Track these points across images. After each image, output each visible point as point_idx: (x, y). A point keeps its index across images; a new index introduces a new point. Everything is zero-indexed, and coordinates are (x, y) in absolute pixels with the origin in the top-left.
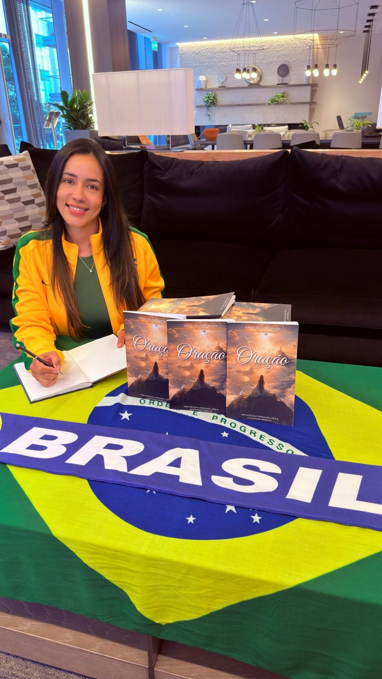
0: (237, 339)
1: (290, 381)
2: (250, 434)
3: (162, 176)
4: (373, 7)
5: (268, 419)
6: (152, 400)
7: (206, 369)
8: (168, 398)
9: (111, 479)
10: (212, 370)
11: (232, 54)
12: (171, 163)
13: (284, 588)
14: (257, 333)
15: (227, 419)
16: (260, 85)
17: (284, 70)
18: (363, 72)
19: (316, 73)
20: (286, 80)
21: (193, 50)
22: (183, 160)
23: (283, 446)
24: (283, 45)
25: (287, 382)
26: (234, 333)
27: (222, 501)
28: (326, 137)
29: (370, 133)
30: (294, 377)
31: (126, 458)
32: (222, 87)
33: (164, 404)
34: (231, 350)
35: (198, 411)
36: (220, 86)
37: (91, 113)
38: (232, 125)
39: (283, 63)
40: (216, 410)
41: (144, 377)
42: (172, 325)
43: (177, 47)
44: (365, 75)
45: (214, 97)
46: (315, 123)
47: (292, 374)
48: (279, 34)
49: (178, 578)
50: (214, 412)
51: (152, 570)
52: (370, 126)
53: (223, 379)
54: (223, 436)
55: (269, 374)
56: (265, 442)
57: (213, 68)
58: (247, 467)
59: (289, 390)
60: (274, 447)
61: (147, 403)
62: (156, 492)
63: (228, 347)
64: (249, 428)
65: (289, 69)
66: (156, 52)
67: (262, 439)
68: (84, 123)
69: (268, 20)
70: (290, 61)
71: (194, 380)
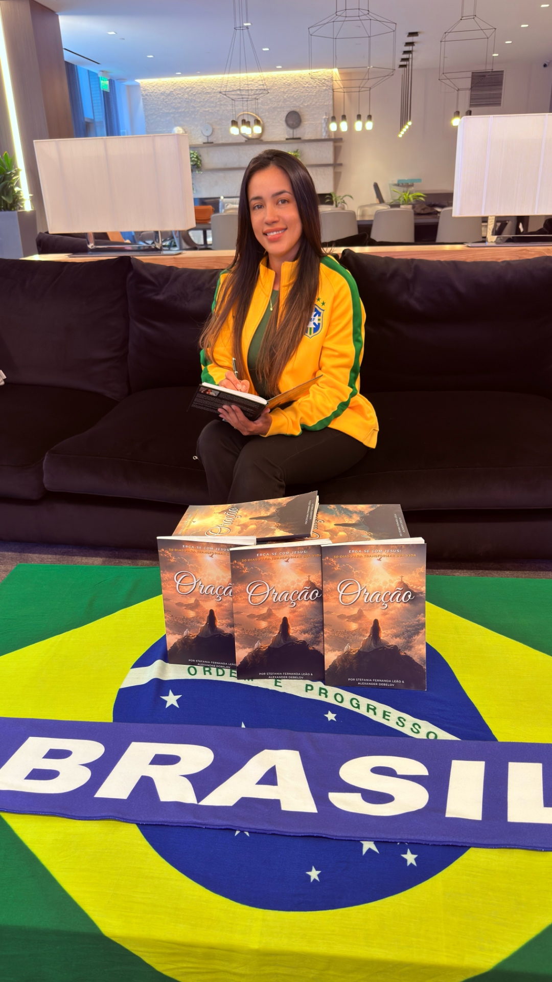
0: (337, 569)
1: (418, 625)
2: (368, 711)
3: (157, 294)
4: (412, 34)
5: (389, 683)
6: (207, 667)
7: (291, 616)
8: (235, 662)
9: (175, 819)
10: (301, 616)
11: (219, 95)
12: (168, 274)
13: (477, 974)
14: (365, 559)
15: (328, 688)
16: (262, 140)
17: (294, 119)
18: (403, 123)
19: (344, 126)
20: (298, 133)
21: (162, 90)
22: (185, 270)
23: (420, 727)
24: (290, 85)
25: (414, 626)
26: (332, 560)
27: (353, 835)
28: (363, 215)
29: (423, 209)
30: (423, 618)
31: (189, 777)
32: (208, 143)
33: (227, 671)
34: (328, 586)
35: (280, 679)
36: (206, 141)
37: (18, 185)
38: (224, 197)
39: (293, 109)
40: (309, 674)
41: (193, 633)
42: (237, 556)
43: (138, 86)
44: (406, 127)
45: (197, 157)
46: (347, 197)
47: (420, 614)
48: (285, 68)
49: (311, 976)
50: (305, 678)
51: (268, 970)
52: (422, 199)
53: (319, 627)
54: (329, 719)
55: (387, 616)
56: (392, 723)
57: (193, 116)
58: (377, 770)
59: (417, 638)
60: (406, 730)
61: (200, 673)
62: (249, 832)
63: (324, 582)
64: (364, 701)
65: (302, 118)
66: (107, 92)
67: (387, 717)
68: (10, 201)
69: (268, 49)
70: (301, 106)
71: (273, 633)
